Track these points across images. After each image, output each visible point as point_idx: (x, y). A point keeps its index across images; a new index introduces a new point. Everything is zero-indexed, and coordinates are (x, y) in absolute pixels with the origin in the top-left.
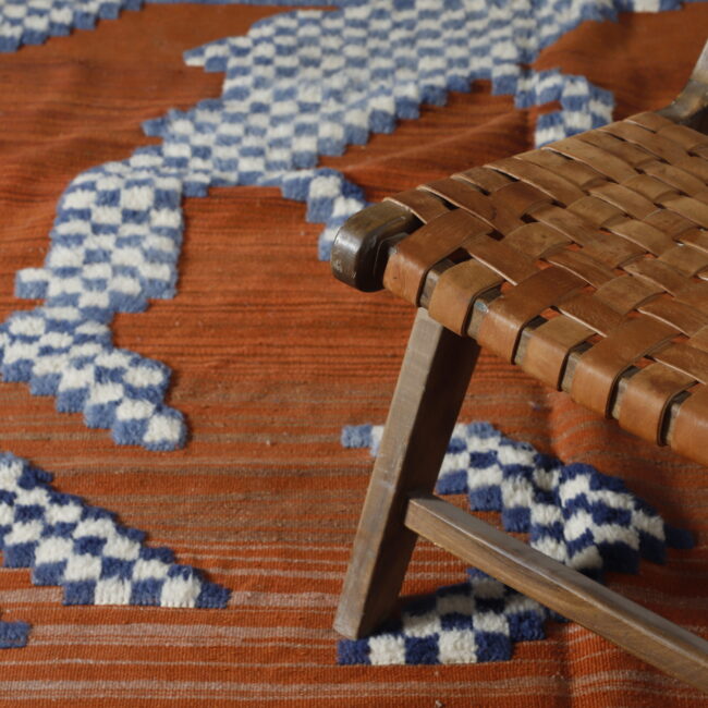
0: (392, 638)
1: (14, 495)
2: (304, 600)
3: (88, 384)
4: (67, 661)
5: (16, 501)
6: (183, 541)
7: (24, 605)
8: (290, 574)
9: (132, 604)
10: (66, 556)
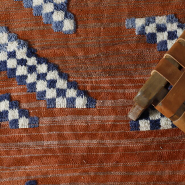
0: (146, 121)
1: (26, 61)
2: (118, 103)
3: (42, 4)
4: (51, 133)
5: (27, 64)
6: (80, 78)
7: (36, 108)
8: (113, 91)
9: (67, 107)
10: (45, 89)
